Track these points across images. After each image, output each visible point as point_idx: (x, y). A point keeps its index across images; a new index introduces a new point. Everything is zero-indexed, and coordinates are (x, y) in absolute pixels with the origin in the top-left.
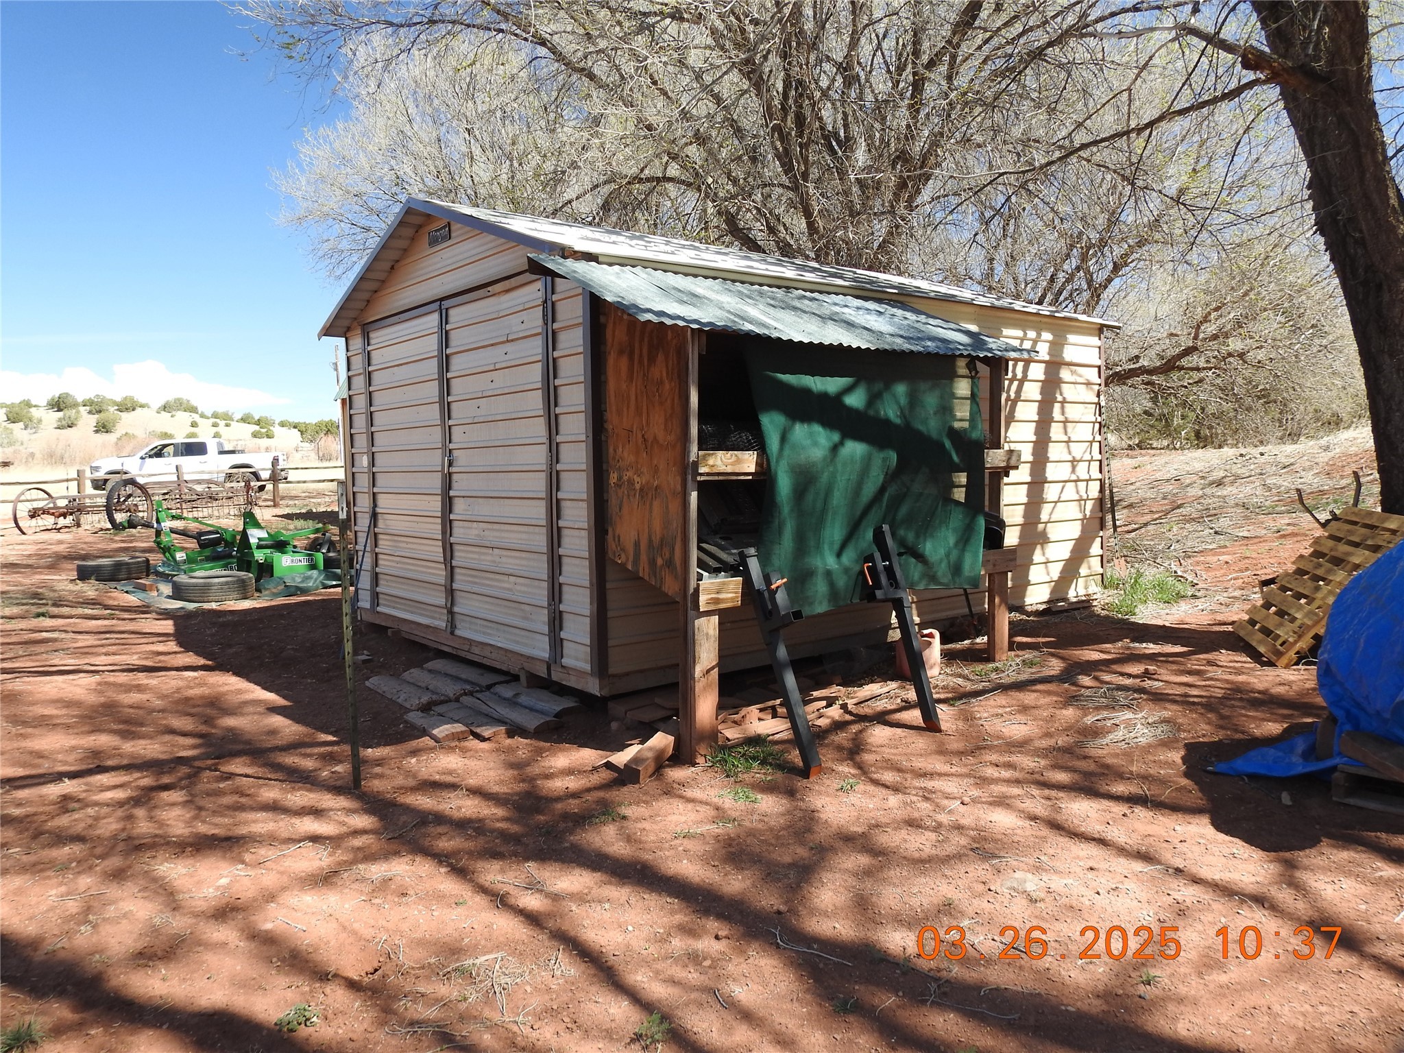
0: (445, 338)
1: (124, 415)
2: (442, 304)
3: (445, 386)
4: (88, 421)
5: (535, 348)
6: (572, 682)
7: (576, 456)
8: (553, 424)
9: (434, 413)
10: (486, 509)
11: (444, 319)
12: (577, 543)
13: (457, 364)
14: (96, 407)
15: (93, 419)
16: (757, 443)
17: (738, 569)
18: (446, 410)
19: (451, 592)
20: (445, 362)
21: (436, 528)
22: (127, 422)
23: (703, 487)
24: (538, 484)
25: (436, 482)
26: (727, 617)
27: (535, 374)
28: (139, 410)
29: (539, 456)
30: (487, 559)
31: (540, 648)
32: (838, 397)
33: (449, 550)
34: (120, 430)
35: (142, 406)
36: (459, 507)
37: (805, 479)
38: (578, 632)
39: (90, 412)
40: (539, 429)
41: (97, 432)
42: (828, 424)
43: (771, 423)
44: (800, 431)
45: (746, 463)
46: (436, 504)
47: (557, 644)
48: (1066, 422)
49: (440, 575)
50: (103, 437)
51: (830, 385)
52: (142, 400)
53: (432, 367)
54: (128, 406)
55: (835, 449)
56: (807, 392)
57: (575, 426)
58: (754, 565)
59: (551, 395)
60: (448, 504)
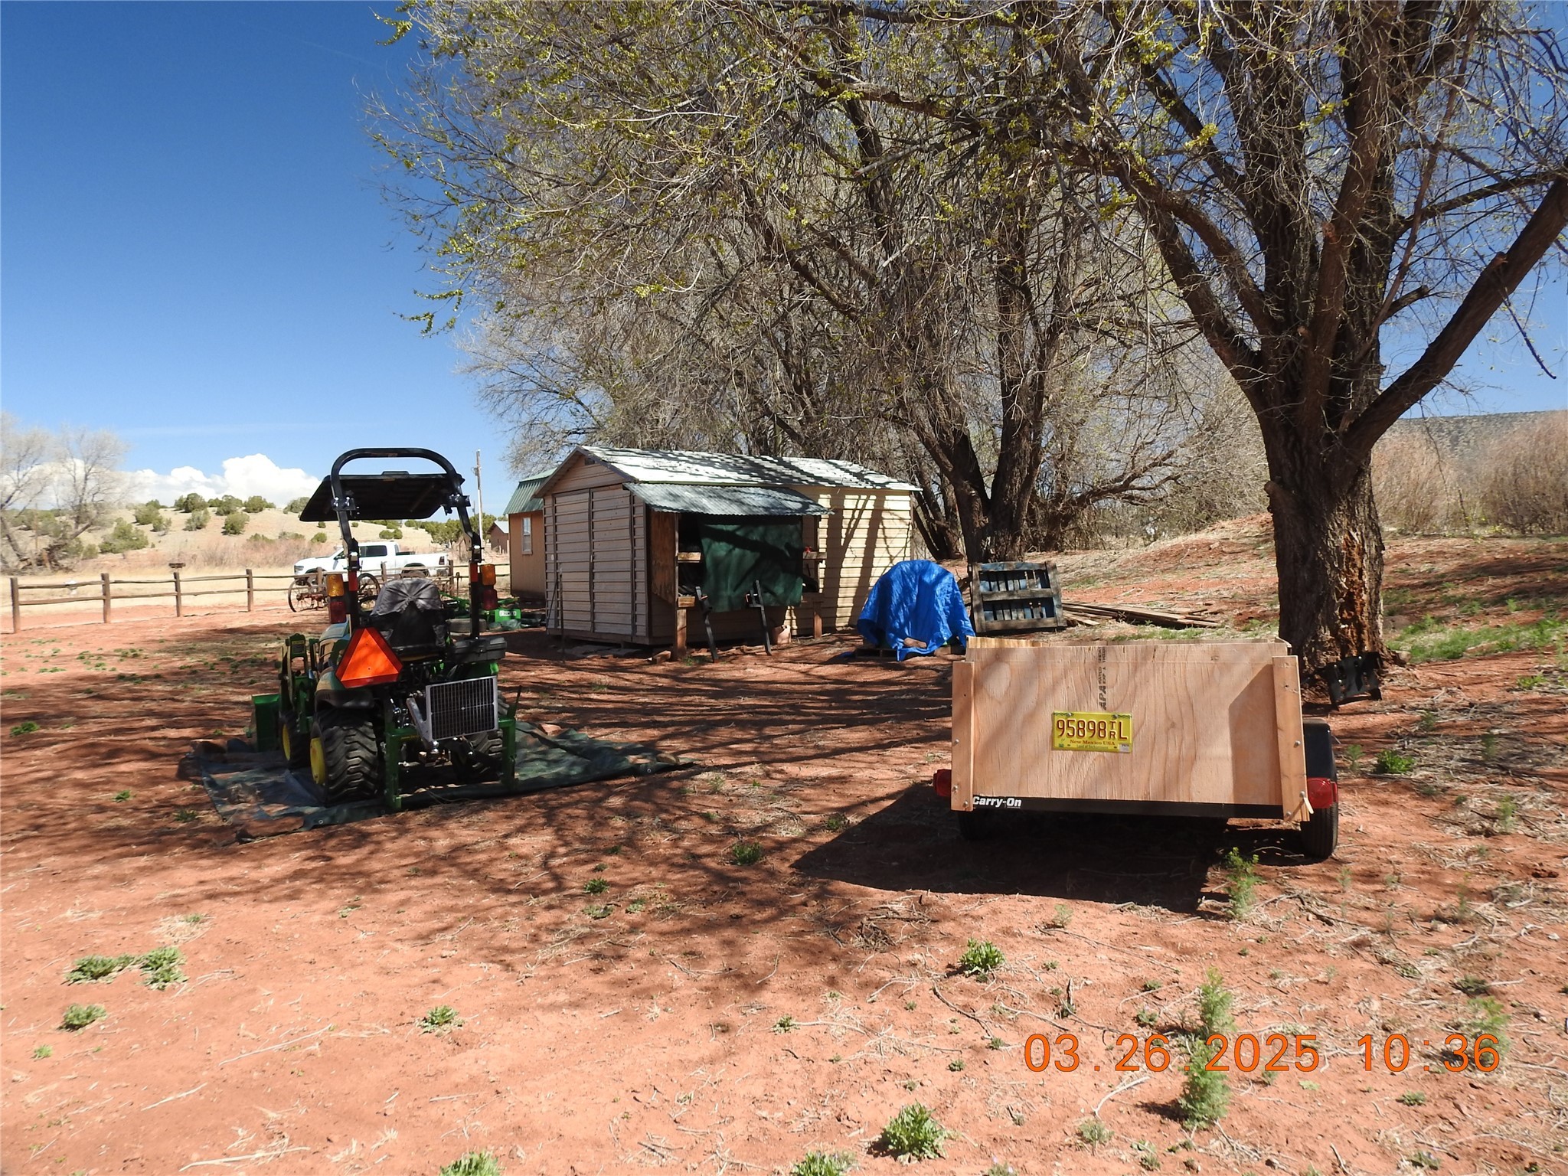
0: (592, 505)
1: (251, 516)
2: (591, 490)
3: (591, 525)
4: (217, 522)
5: (627, 512)
6: (640, 642)
7: (641, 554)
8: (633, 542)
9: (586, 536)
10: (608, 577)
11: (592, 496)
12: (641, 587)
13: (596, 515)
14: (225, 507)
15: (222, 520)
16: (700, 550)
17: (694, 594)
18: (592, 535)
19: (593, 614)
20: (591, 515)
21: (587, 586)
22: (256, 523)
23: (680, 565)
24: (627, 565)
25: (587, 566)
26: (689, 609)
27: (627, 522)
28: (266, 510)
29: (628, 555)
30: (608, 597)
31: (628, 630)
32: (733, 532)
33: (592, 595)
34: (248, 533)
35: (270, 506)
36: (597, 576)
37: (717, 562)
38: (642, 621)
39: (218, 513)
40: (628, 544)
41: (225, 533)
42: (728, 542)
43: (705, 542)
44: (717, 545)
45: (696, 557)
46: (587, 576)
47: (634, 627)
48: (885, 538)
49: (588, 606)
50: (233, 540)
51: (730, 528)
52: (269, 501)
53: (586, 516)
54: (256, 506)
55: (730, 551)
56: (722, 531)
57: (641, 543)
58: (699, 592)
59: (633, 532)
60: (592, 575)
